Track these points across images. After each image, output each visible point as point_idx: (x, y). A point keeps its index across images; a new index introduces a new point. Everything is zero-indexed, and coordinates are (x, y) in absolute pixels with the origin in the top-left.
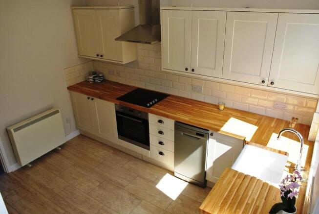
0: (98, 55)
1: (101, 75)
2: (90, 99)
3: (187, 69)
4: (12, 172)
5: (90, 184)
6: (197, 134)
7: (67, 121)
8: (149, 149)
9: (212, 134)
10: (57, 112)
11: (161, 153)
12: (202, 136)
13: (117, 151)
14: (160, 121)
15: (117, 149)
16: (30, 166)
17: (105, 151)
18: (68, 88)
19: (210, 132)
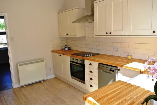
0: (66, 34)
1: (69, 47)
2: (60, 56)
3: (107, 33)
4: (16, 88)
5: (48, 98)
6: (110, 70)
7: (49, 68)
8: (84, 83)
9: (119, 70)
10: (43, 61)
11: (91, 86)
12: (113, 71)
13: (70, 86)
14: (91, 64)
15: (70, 85)
16: (25, 86)
17: (64, 85)
18: (51, 51)
19: (118, 68)
